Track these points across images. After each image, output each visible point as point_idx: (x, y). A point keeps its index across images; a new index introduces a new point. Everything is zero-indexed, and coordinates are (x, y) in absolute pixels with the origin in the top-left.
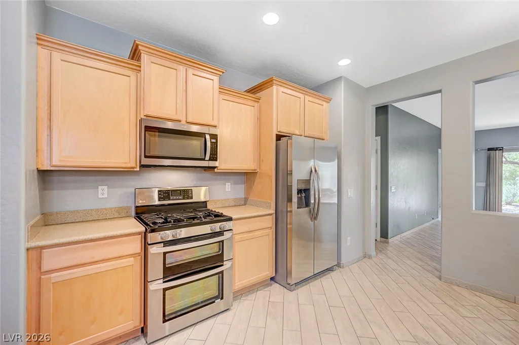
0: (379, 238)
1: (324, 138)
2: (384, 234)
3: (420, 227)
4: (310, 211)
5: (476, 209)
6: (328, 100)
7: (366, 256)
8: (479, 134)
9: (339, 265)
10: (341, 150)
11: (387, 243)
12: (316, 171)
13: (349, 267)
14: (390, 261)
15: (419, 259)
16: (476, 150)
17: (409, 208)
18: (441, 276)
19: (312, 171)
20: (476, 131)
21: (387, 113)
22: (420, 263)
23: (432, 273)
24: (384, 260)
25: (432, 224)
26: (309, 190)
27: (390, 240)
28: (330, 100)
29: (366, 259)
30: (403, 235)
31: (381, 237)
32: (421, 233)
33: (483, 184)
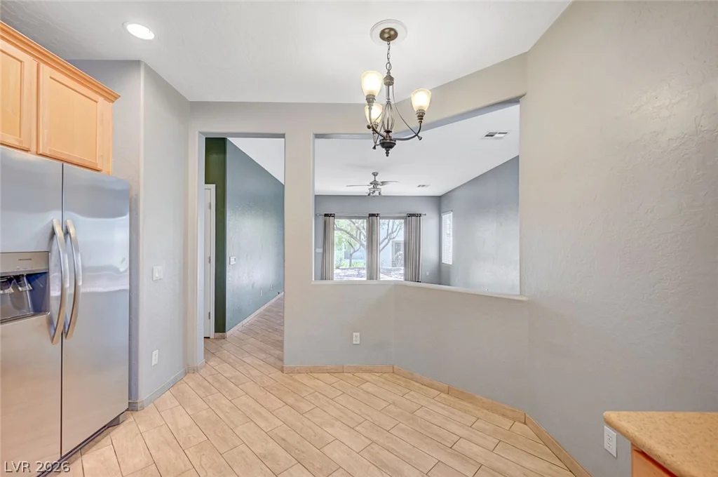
0: (212, 334)
1: (99, 167)
2: (220, 326)
3: (266, 306)
4: (50, 322)
5: (315, 279)
6: (112, 97)
7: (189, 370)
8: (319, 199)
9: (132, 407)
10: (137, 195)
11: (224, 338)
12: (67, 233)
13: (156, 402)
14: (226, 366)
15: (261, 350)
16: (316, 215)
17: (253, 285)
18: (283, 367)
19: (53, 233)
20: (316, 196)
21: (224, 152)
22: (263, 356)
23: (274, 366)
24: (216, 368)
25: (279, 299)
26: (45, 274)
27: (228, 333)
28: (116, 98)
29: (188, 375)
30: (246, 321)
31: (215, 332)
32: (267, 313)
33: (320, 250)
